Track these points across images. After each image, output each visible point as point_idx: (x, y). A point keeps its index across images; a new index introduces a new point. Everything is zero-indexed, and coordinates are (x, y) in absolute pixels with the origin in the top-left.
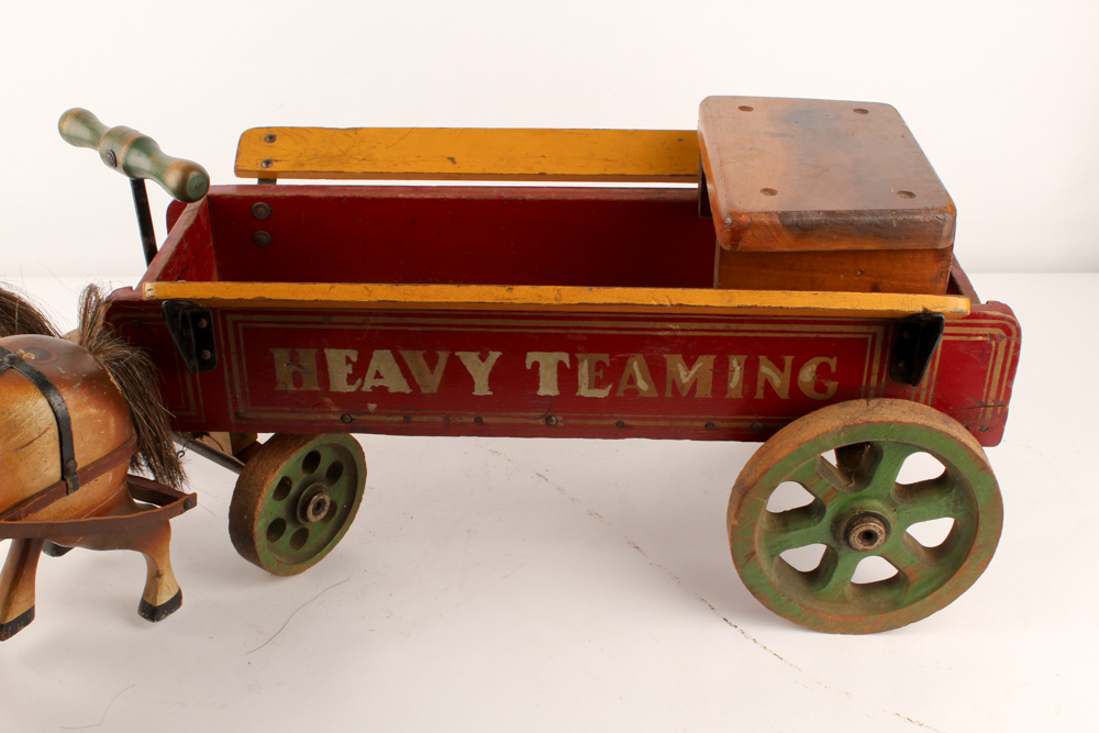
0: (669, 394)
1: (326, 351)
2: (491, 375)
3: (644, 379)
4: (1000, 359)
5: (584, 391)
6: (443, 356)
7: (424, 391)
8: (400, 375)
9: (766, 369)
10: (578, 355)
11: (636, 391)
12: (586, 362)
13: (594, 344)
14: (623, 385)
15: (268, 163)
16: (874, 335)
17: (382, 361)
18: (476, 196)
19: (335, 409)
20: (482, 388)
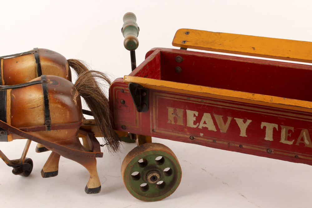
1: (187, 111)
2: (247, 129)
3: (307, 139)
5: (283, 141)
6: (230, 119)
7: (221, 131)
8: (213, 124)
10: (282, 126)
11: (304, 144)
12: (284, 129)
13: (288, 122)
14: (299, 141)
15: (184, 42)
17: (207, 117)
18: (259, 63)
19: (188, 133)
20: (243, 134)
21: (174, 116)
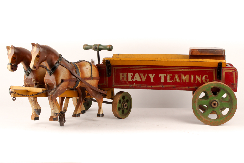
0: (182, 82)
1: (128, 73)
2: (154, 78)
3: (178, 79)
4: (235, 75)
5: (168, 81)
6: (146, 74)
7: (143, 81)
8: (139, 78)
9: (197, 77)
10: (167, 74)
11: (177, 81)
12: (169, 76)
13: (170, 72)
14: (175, 80)
16: (214, 71)
17: (137, 75)
19: (129, 84)
20: (152, 80)
21: (123, 76)
